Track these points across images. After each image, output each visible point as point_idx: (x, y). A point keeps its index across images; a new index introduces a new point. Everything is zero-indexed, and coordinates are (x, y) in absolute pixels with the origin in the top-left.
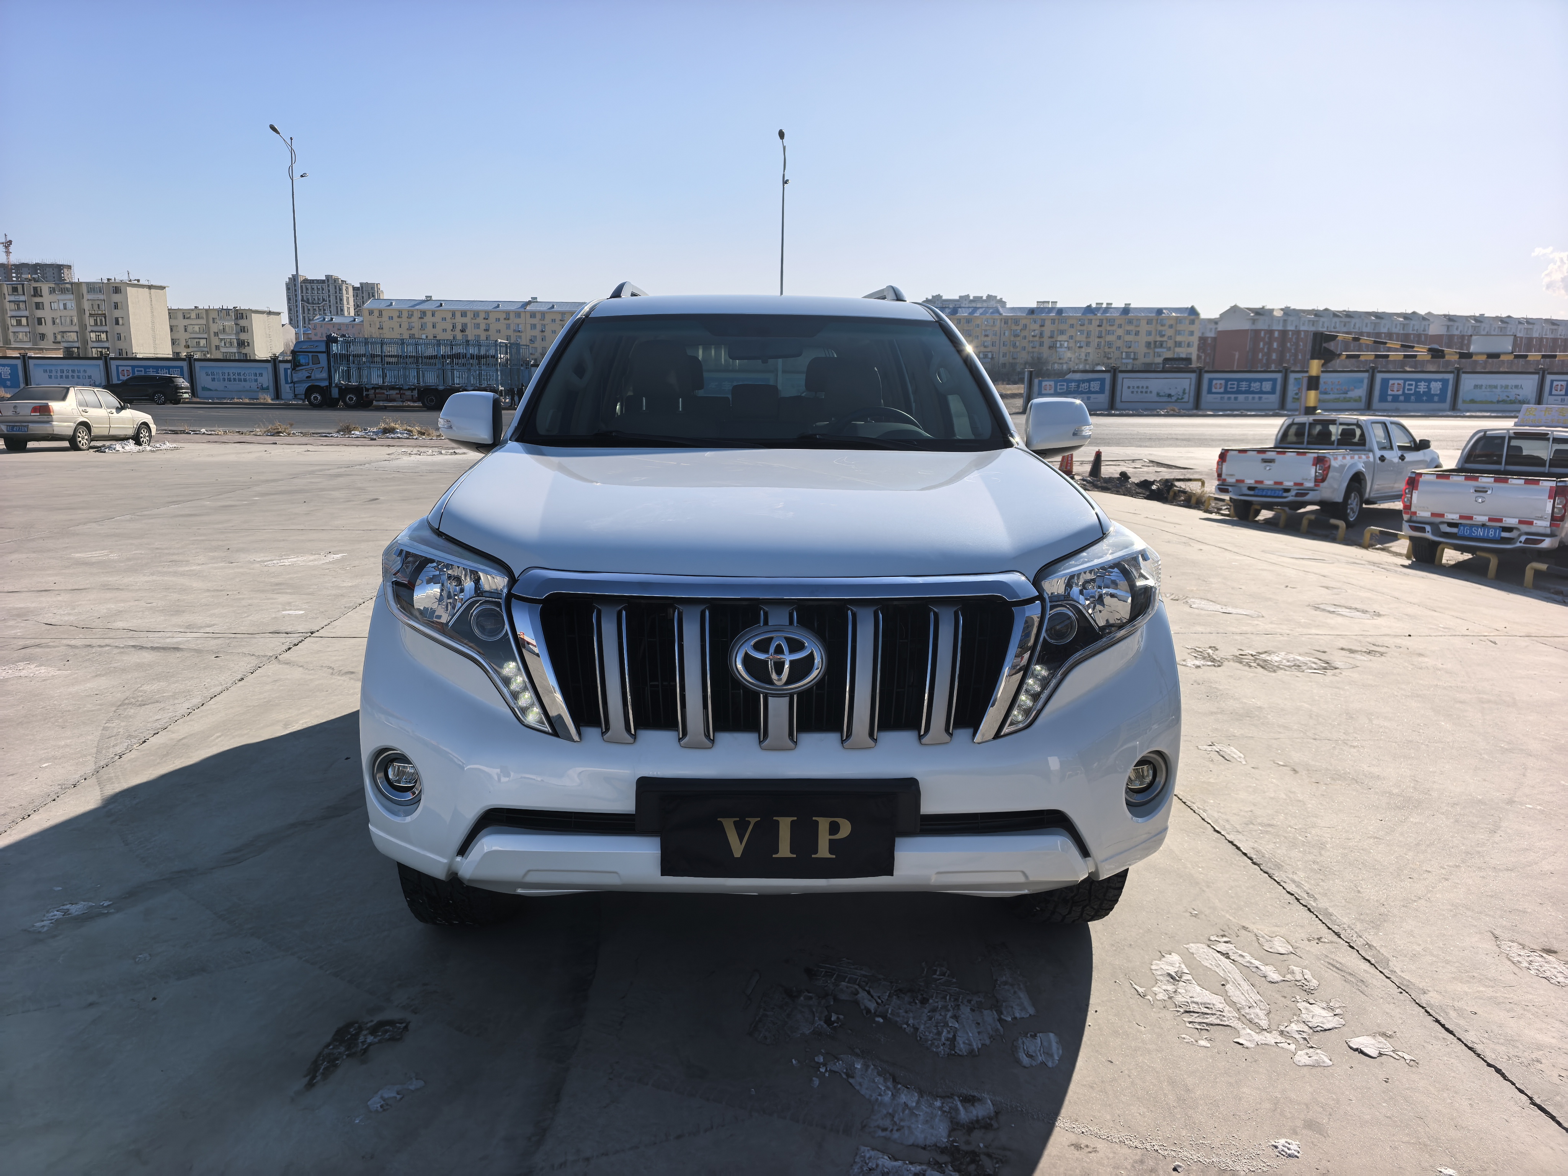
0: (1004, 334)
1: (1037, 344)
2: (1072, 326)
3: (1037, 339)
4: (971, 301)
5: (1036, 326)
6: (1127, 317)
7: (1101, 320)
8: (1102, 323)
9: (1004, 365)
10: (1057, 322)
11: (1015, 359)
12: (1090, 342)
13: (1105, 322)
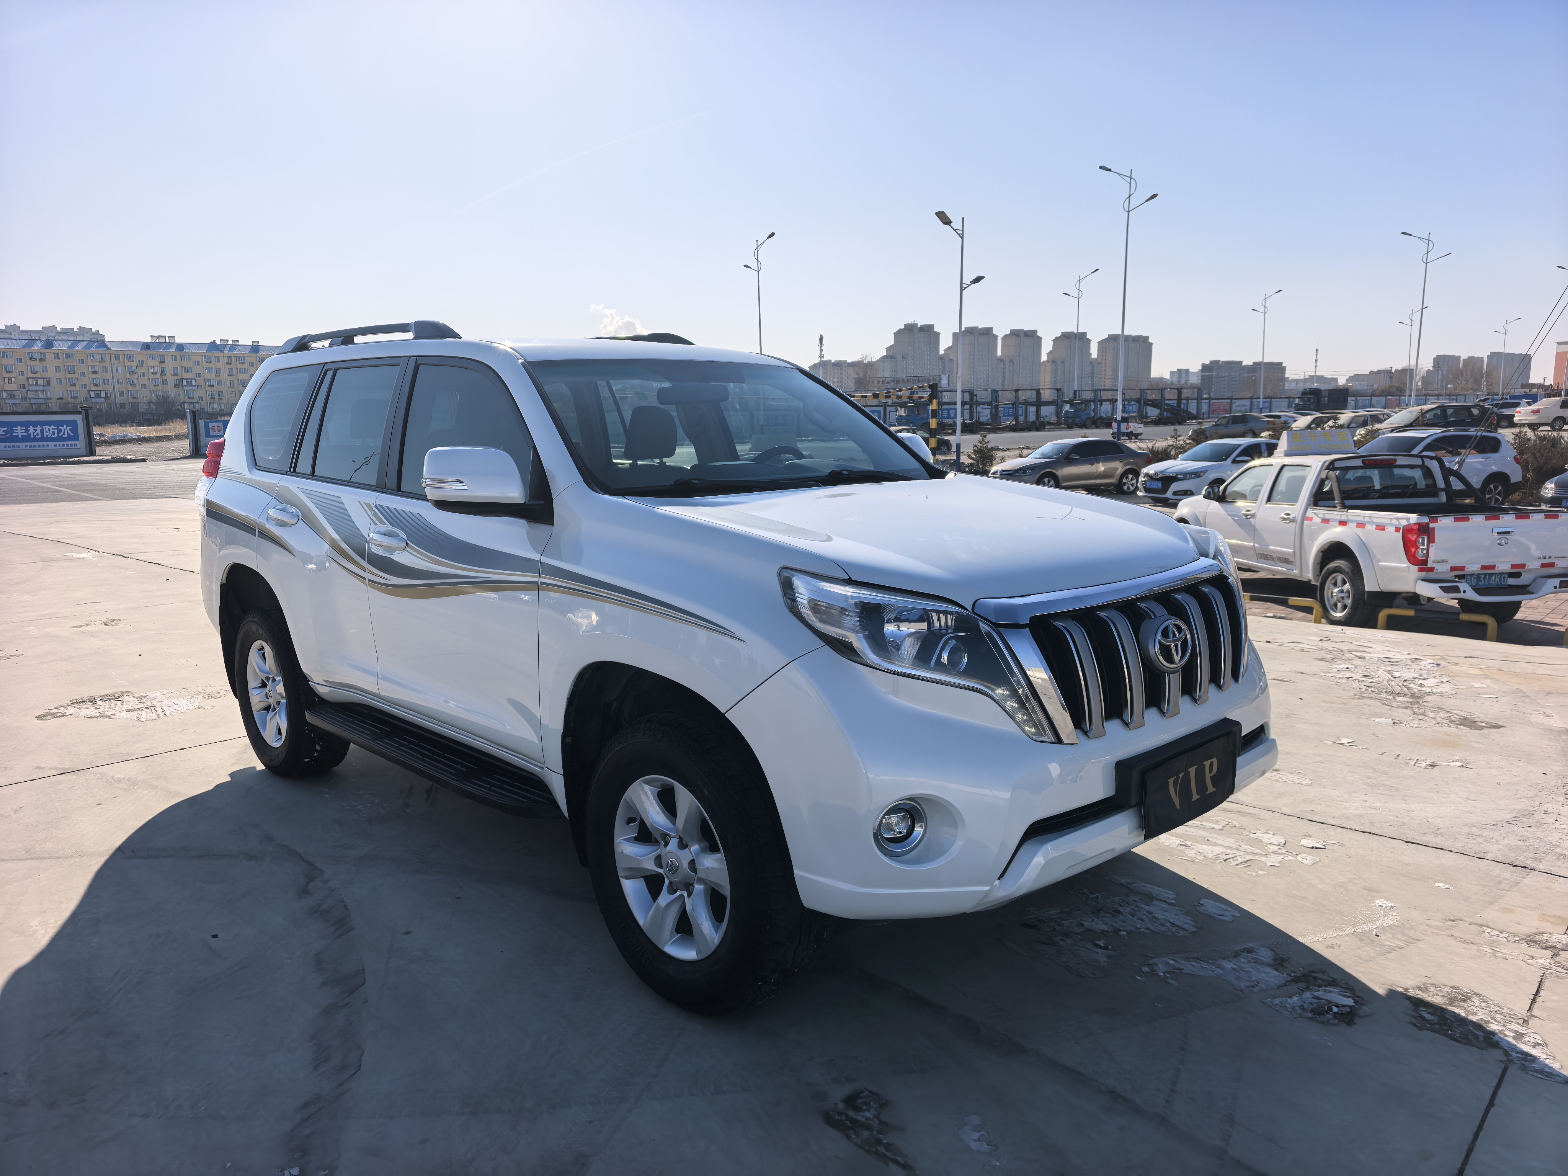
0: (117, 370)
1: (160, 382)
2: (197, 363)
3: (158, 376)
4: (59, 333)
5: (156, 362)
6: (257, 355)
7: (230, 358)
8: (231, 360)
9: (123, 405)
10: (178, 358)
11: (135, 398)
12: (221, 380)
13: (234, 359)
